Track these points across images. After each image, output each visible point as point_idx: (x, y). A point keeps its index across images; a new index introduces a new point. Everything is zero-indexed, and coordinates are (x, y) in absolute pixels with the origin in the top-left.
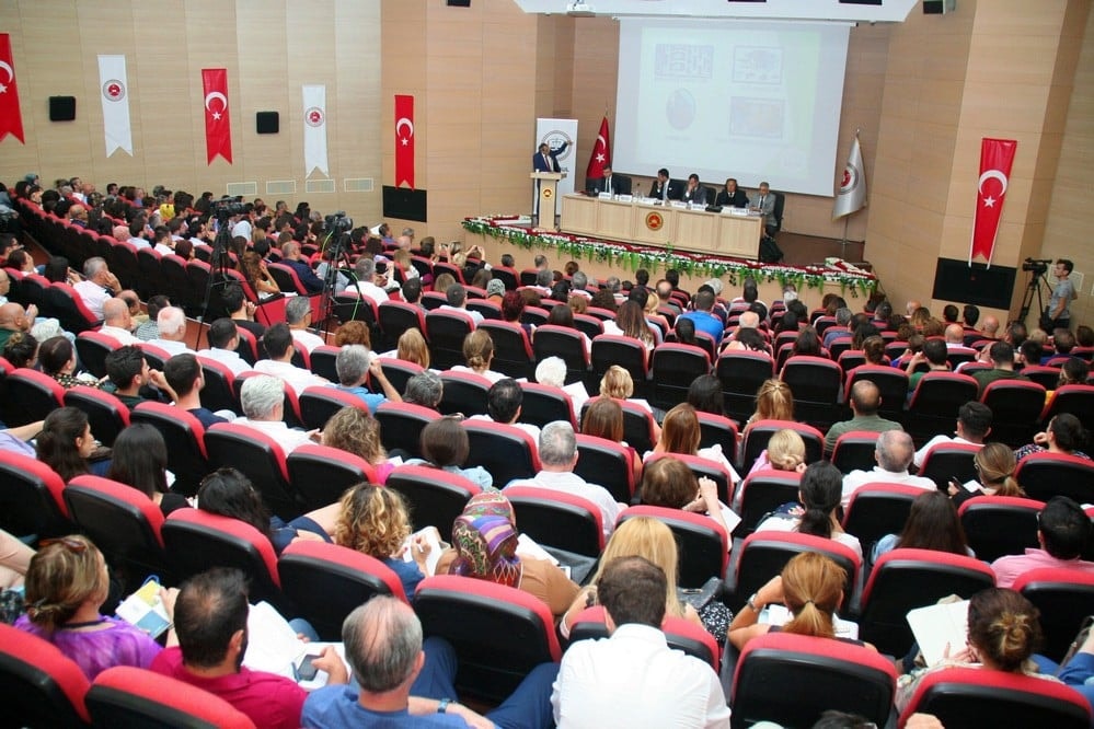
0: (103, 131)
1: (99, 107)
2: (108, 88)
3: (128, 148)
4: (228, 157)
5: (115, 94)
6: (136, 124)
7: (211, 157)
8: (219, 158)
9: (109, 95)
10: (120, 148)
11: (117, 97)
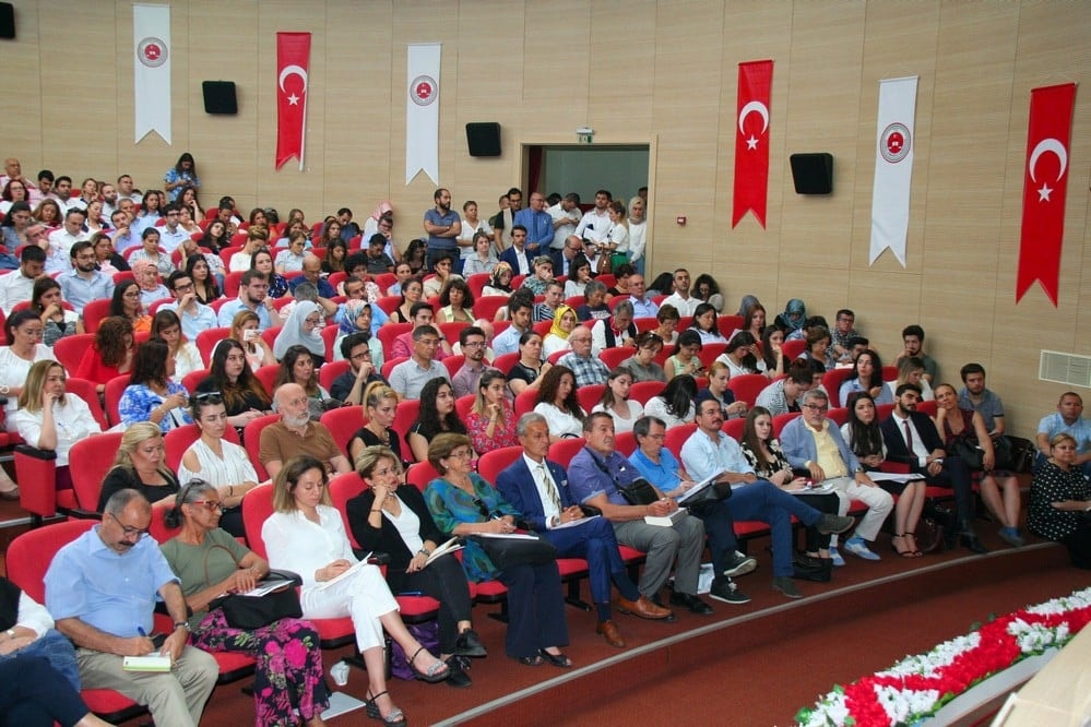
0: (868, 219)
1: (871, 174)
2: (887, 138)
3: (899, 252)
4: (1053, 290)
5: (895, 150)
6: (919, 205)
7: (1022, 288)
8: (1037, 290)
9: (887, 151)
10: (888, 249)
11: (898, 155)
